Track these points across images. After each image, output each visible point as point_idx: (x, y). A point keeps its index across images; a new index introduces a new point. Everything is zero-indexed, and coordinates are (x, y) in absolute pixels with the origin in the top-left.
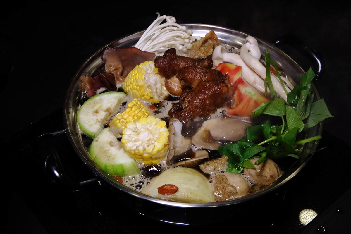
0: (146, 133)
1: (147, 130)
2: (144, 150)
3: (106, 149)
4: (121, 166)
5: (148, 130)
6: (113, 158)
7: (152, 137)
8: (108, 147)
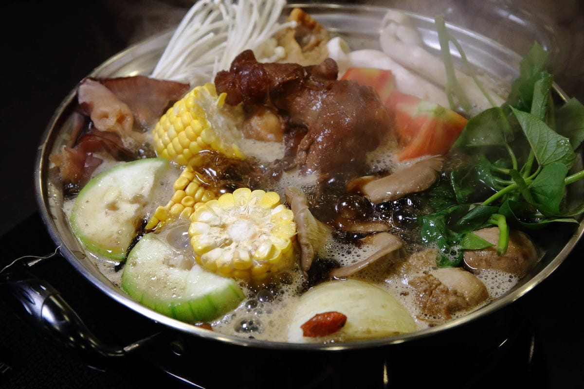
0: (243, 224)
1: (240, 218)
2: (251, 256)
3: (162, 274)
4: (208, 298)
5: (243, 217)
6: (184, 289)
7: (257, 229)
8: (165, 269)
